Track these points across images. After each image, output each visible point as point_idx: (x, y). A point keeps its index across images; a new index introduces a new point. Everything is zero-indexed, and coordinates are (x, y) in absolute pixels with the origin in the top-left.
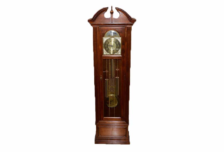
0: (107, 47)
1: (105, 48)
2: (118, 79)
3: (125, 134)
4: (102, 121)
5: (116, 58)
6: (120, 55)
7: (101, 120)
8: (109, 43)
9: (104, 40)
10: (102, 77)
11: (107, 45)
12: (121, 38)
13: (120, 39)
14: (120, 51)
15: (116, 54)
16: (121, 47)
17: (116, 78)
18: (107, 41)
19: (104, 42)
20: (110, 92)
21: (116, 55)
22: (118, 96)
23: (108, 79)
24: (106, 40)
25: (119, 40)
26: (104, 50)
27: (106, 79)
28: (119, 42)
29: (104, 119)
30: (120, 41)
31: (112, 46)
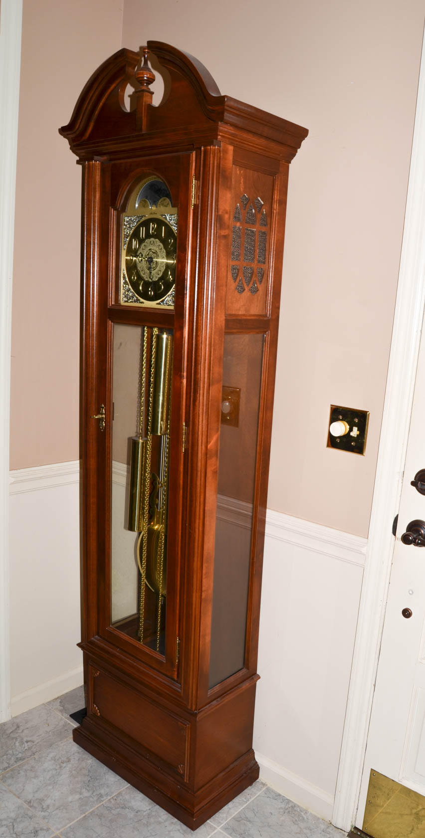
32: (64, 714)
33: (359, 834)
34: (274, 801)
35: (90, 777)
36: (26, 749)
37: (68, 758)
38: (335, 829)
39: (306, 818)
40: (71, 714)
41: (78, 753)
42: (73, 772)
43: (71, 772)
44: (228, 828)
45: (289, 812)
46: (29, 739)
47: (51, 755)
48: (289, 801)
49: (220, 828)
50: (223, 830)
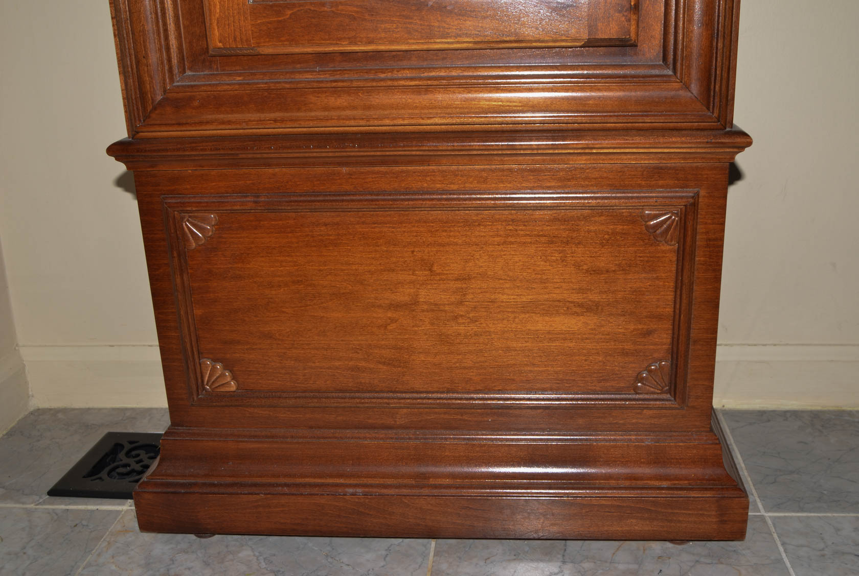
40: (47, 491)
49: (767, 511)
50: (769, 511)
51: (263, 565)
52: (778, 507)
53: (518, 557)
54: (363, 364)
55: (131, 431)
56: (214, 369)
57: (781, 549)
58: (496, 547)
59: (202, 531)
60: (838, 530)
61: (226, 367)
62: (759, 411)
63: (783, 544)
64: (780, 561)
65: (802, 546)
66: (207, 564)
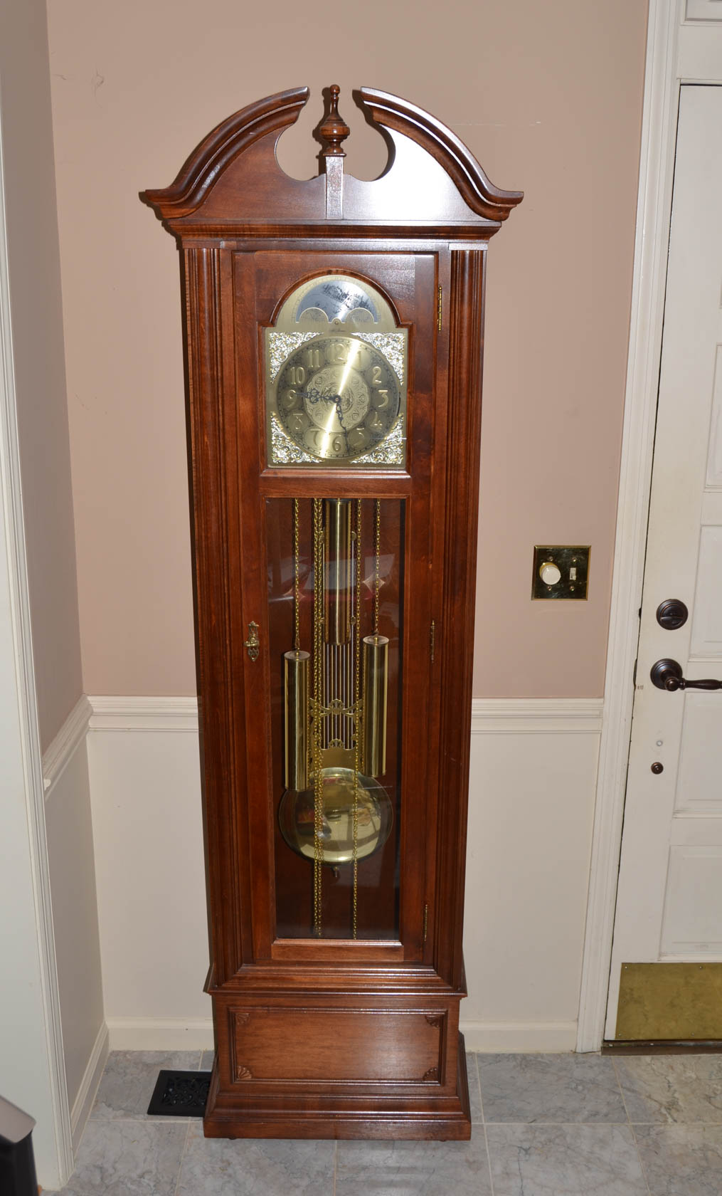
0: (302, 408)
1: (284, 415)
2: (382, 649)
3: (436, 1060)
4: (260, 970)
5: (367, 490)
6: (393, 466)
7: (252, 961)
8: (310, 373)
9: (277, 354)
10: (260, 638)
11: (301, 389)
12: (402, 336)
13: (394, 349)
14: (396, 437)
15: (365, 458)
16: (403, 407)
17: (371, 647)
18: (297, 359)
19: (275, 364)
20: (320, 754)
21: (368, 466)
22: (380, 778)
23: (307, 655)
24: (287, 351)
25: (386, 351)
26: (277, 429)
27: (287, 655)
28: (388, 369)
29: (275, 956)
30: (398, 364)
31: (336, 399)
32: (137, 1116)
33: (611, 1045)
34: (498, 1064)
35: (281, 1163)
36: (155, 1186)
37: (222, 1161)
38: (584, 1055)
39: (548, 1062)
40: (146, 1110)
41: (226, 1147)
42: (253, 1171)
43: (251, 1173)
44: (492, 1118)
45: (526, 1066)
46: (139, 1171)
47: (197, 1170)
48: (514, 1056)
49: (485, 1122)
50: (488, 1122)
51: (263, 1154)
52: (491, 1119)
53: (373, 1148)
54: (308, 1068)
55: (173, 1070)
56: (242, 1070)
57: (487, 1143)
58: (364, 1144)
59: (232, 1137)
60: (514, 1133)
61: (248, 1069)
62: (496, 1054)
63: (489, 1141)
64: (485, 1150)
65: (496, 1142)
66: (238, 1154)
